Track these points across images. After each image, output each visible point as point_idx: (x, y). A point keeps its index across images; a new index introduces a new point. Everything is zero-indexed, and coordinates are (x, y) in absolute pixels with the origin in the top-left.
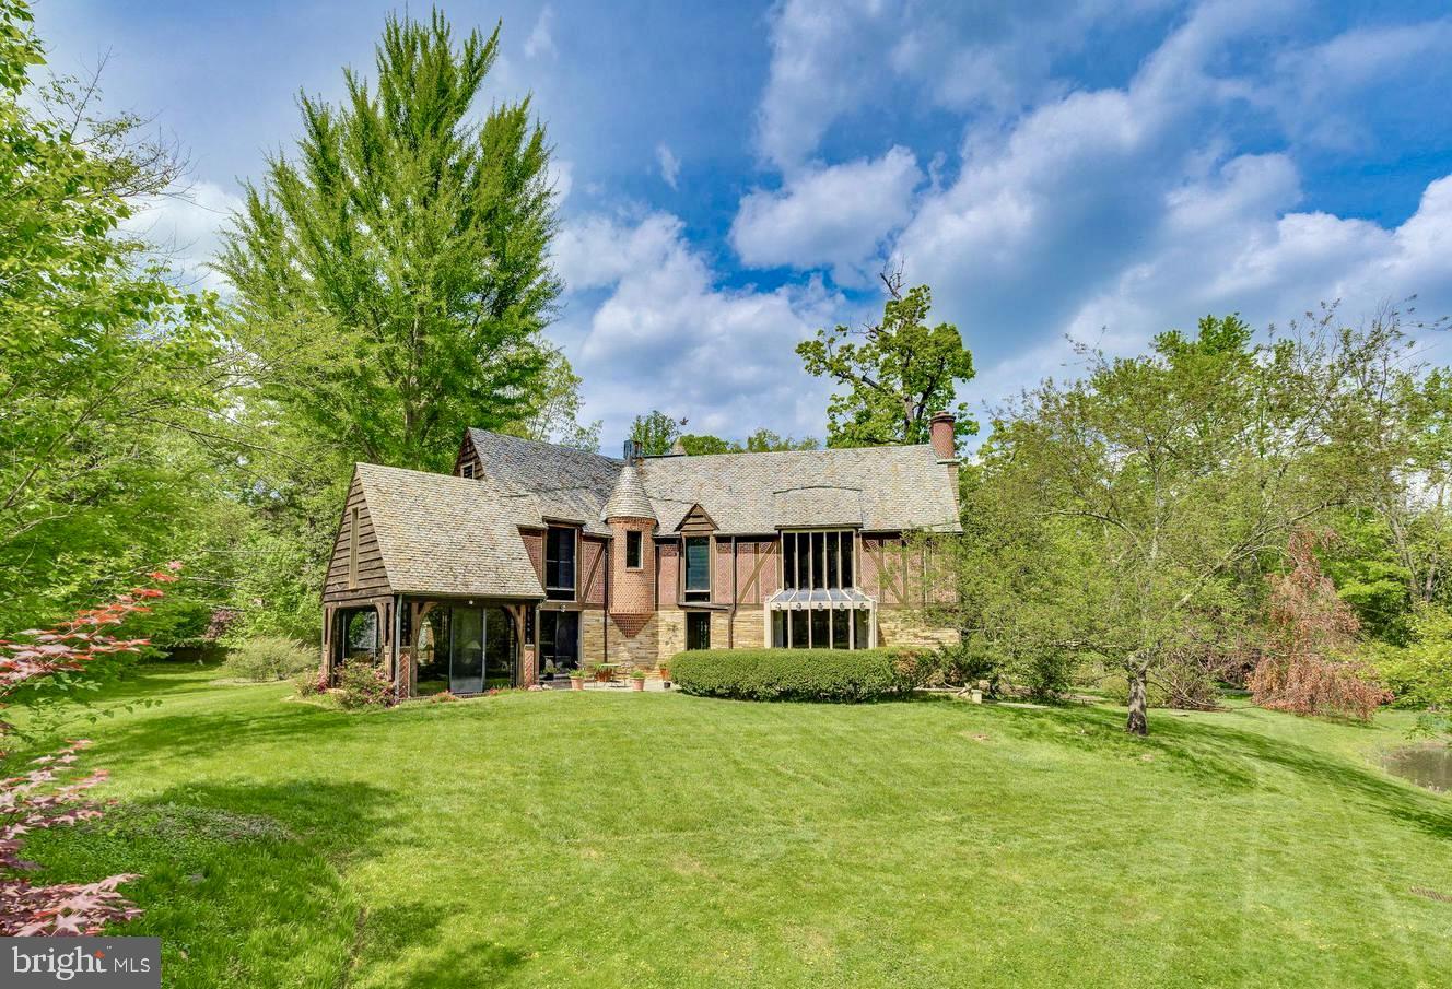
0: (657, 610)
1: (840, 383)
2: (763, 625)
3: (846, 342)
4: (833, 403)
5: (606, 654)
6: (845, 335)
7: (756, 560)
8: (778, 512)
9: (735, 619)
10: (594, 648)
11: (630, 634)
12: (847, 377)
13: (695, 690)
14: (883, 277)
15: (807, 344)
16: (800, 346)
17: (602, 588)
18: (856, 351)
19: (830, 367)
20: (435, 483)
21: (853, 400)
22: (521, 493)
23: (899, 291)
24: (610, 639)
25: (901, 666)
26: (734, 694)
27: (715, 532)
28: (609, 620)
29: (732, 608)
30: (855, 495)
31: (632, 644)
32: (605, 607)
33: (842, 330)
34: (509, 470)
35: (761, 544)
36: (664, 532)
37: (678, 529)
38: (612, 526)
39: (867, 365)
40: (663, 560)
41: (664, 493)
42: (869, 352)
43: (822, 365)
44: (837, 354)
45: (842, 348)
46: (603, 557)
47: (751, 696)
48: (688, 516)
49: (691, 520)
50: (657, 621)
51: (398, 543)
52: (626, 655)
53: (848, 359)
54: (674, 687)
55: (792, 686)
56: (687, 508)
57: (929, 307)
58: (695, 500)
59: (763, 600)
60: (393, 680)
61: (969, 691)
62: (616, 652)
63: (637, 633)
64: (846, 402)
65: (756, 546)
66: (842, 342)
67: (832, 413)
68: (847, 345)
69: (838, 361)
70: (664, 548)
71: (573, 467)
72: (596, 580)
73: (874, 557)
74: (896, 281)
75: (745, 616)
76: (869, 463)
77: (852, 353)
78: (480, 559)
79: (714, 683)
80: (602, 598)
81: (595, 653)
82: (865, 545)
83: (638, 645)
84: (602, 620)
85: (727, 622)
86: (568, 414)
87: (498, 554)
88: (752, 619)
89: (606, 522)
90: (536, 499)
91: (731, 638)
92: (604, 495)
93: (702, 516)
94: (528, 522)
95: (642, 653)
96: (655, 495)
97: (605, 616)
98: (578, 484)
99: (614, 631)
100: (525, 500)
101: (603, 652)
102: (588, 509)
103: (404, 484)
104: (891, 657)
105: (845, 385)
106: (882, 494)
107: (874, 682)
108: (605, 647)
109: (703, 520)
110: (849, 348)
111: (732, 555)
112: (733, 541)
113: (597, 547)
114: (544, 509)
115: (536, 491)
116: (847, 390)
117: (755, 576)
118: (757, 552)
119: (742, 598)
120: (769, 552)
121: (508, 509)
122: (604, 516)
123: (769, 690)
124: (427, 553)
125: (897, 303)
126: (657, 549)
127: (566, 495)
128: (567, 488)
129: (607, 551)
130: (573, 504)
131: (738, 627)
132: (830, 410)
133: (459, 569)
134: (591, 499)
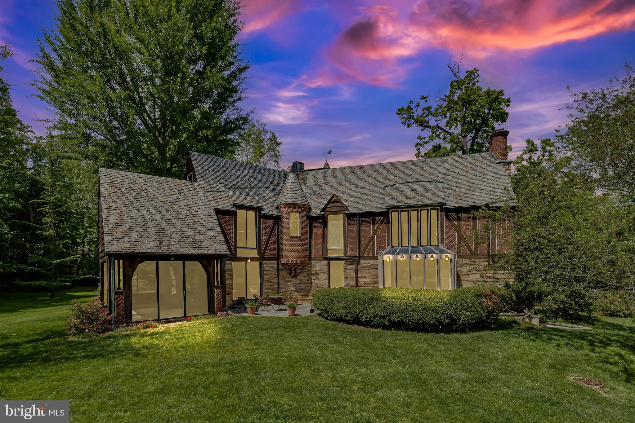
0: (310, 260)
1: (422, 130)
2: (377, 269)
3: (426, 105)
4: (419, 141)
5: (279, 287)
6: (426, 101)
7: (373, 228)
8: (387, 198)
9: (360, 265)
10: (270, 284)
11: (294, 275)
12: (427, 127)
13: (329, 316)
14: (449, 67)
15: (403, 109)
16: (399, 110)
17: (275, 247)
18: (433, 110)
19: (416, 121)
20: (158, 182)
21: (431, 138)
22: (220, 189)
23: (458, 75)
24: (281, 278)
25: (487, 303)
26: (356, 321)
27: (346, 212)
28: (280, 267)
29: (358, 259)
30: (439, 186)
31: (295, 281)
32: (278, 258)
33: (424, 98)
34: (214, 176)
35: (377, 219)
36: (313, 213)
37: (322, 211)
38: (281, 210)
39: (440, 118)
40: (314, 230)
41: (315, 190)
42: (440, 110)
43: (412, 121)
44: (420, 113)
45: (424, 109)
46: (275, 229)
47: (368, 324)
48: (329, 203)
49: (331, 205)
50: (311, 267)
51: (119, 219)
52: (292, 288)
53: (428, 115)
54: (317, 312)
55: (401, 319)
56: (328, 198)
57: (478, 81)
58: (334, 192)
59: (378, 254)
60: (110, 313)
61: (529, 316)
62: (286, 287)
63: (298, 275)
64: (427, 140)
65: (373, 220)
66: (423, 105)
67: (418, 147)
68: (427, 107)
69: (422, 116)
70: (314, 222)
71: (259, 176)
72: (271, 242)
73: (453, 225)
74: (457, 69)
75: (366, 264)
76: (447, 166)
77: (430, 112)
78: (184, 230)
79: (343, 312)
80: (275, 253)
81: (272, 287)
82: (447, 217)
83: (299, 282)
84: (276, 267)
85: (354, 267)
86: (275, 161)
87: (197, 227)
88: (371, 266)
89: (277, 207)
90: (230, 193)
91: (357, 277)
92: (277, 192)
93: (337, 202)
94: (221, 207)
95: (302, 287)
96: (309, 192)
97: (278, 265)
98: (262, 185)
99: (284, 274)
100: (222, 194)
101: (277, 286)
102: (266, 200)
103: (134, 182)
104: (478, 296)
105: (425, 130)
106: (458, 185)
107: (466, 316)
108: (279, 283)
109: (338, 204)
110: (428, 108)
111: (357, 226)
112: (358, 217)
113: (271, 223)
114: (235, 199)
115: (231, 188)
116: (427, 133)
117: (372, 239)
118: (373, 223)
119: (364, 252)
120: (381, 223)
121: (209, 199)
122: (276, 204)
123: (382, 320)
124: (140, 226)
125: (458, 81)
126: (310, 224)
127: (252, 191)
128: (254, 188)
129: (278, 225)
130: (256, 197)
131: (361, 270)
132: (417, 145)
133: (164, 236)
134: (269, 195)
